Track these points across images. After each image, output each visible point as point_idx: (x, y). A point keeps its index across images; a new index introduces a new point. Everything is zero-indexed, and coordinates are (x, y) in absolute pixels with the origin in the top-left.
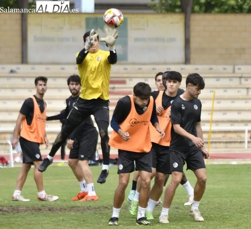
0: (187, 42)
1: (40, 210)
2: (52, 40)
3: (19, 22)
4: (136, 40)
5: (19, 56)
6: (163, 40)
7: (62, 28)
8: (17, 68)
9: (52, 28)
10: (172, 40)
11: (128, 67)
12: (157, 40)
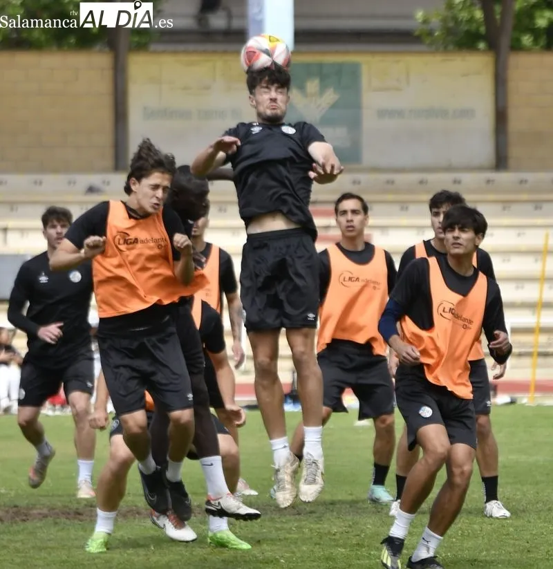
0: (501, 117)
1: (79, 514)
2: (184, 115)
3: (108, 74)
4: (382, 113)
5: (109, 153)
6: (443, 113)
7: (207, 88)
8: (104, 182)
9: (185, 88)
10: (466, 113)
11: (363, 177)
12: (431, 113)
